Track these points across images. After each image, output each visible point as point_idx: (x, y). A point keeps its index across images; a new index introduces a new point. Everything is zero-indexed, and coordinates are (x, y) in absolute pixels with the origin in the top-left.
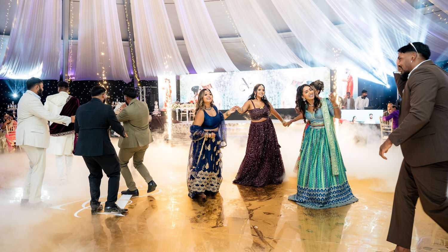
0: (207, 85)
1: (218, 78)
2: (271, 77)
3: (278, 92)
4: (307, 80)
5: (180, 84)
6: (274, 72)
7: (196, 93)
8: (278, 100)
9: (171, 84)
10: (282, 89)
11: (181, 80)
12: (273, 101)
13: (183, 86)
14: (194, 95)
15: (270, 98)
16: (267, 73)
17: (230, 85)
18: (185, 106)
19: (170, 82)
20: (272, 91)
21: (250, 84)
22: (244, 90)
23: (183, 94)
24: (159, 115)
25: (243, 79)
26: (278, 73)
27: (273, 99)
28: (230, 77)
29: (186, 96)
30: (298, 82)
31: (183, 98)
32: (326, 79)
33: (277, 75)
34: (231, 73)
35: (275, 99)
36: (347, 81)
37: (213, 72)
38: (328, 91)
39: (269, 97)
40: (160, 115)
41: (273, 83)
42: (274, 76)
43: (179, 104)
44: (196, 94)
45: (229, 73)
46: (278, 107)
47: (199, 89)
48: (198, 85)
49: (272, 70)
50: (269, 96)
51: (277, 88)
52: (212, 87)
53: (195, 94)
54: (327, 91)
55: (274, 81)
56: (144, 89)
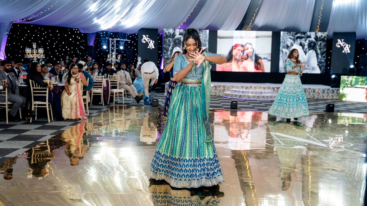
56: (115, 41)
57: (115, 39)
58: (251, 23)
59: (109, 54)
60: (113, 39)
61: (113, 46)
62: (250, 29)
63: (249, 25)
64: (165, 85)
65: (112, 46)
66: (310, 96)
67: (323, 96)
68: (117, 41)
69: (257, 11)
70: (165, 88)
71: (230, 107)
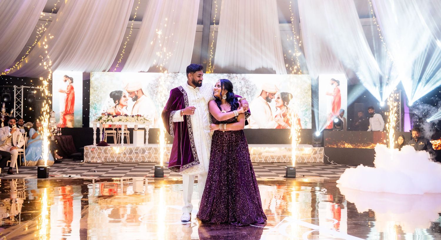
0: (137, 90)
1: (154, 81)
4: (282, 92)
5: (91, 86)
6: (236, 78)
7: (117, 101)
9: (74, 85)
11: (92, 79)
13: (95, 89)
14: (115, 105)
18: (121, 120)
19: (72, 82)
23: (96, 102)
24: (59, 133)
26: (243, 79)
28: (172, 81)
29: (100, 105)
30: (269, 93)
31: (95, 108)
32: (306, 91)
33: (240, 82)
34: (173, 75)
36: (333, 95)
37: (147, 71)
38: (309, 107)
40: (61, 134)
42: (236, 83)
43: (110, 116)
44: (117, 103)
45: (170, 74)
47: (123, 95)
48: (121, 90)
49: (234, 75)
52: (143, 94)
53: (115, 102)
54: (307, 107)
56: (22, 90)
57: (23, 87)
58: (211, 63)
59: (14, 108)
60: (19, 86)
61: (19, 96)
62: (212, 71)
63: (209, 66)
64: (84, 148)
65: (17, 96)
66: (285, 159)
67: (302, 159)
68: (24, 89)
69: (213, 46)
70: (84, 154)
71: (154, 175)
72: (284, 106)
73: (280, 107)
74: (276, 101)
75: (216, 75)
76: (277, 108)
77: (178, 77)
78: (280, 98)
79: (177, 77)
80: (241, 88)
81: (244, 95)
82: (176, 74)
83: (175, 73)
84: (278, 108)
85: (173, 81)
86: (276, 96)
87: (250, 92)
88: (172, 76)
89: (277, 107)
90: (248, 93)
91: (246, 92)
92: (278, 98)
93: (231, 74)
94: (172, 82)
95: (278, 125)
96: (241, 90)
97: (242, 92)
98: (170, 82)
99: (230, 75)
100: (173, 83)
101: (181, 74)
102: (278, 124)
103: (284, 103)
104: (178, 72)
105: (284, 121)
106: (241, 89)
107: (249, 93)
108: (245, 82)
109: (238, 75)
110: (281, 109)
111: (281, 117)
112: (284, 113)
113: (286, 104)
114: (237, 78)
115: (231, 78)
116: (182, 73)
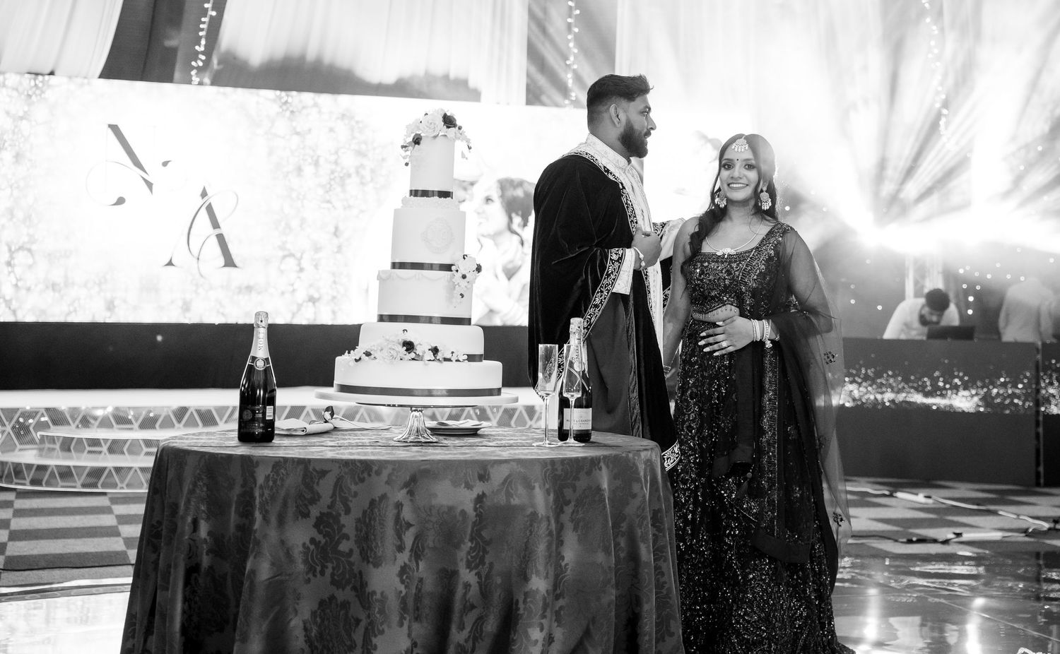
2: (298, 133)
3: (337, 229)
4: (502, 175)
6: (314, 109)
8: (334, 274)
10: (362, 211)
12: (302, 275)
15: (284, 257)
16: (275, 108)
17: (18, 157)
20: (303, 221)
21: (165, 164)
22: (121, 201)
25: (115, 129)
26: (343, 116)
27: (305, 264)
34: (27, 81)
35: (316, 266)
39: (281, 254)
41: (309, 170)
42: (315, 131)
45: (11, 78)
46: (334, 312)
49: (308, 97)
50: (282, 248)
51: (329, 202)
55: (316, 164)
72: (508, 234)
73: (495, 236)
74: (479, 213)
75: (224, 94)
76: (483, 240)
77: (49, 94)
78: (492, 201)
79: (43, 92)
80: (336, 153)
81: (348, 181)
82: (40, 78)
83: (37, 74)
84: (488, 243)
85: (25, 112)
86: (479, 192)
87: (373, 171)
88: (21, 89)
89: (483, 236)
90: (362, 177)
91: (357, 172)
92: (488, 200)
93: (294, 93)
94: (21, 114)
95: (486, 310)
96: (336, 163)
97: (339, 169)
98: (8, 113)
99: (288, 96)
100: (22, 118)
101: (65, 80)
102: (486, 305)
103: (511, 219)
104: (52, 73)
105: (510, 295)
106: (333, 158)
107: (366, 173)
108: (352, 129)
109: (325, 99)
110: (496, 245)
111: (496, 276)
112: (511, 262)
113: (519, 225)
114: (320, 112)
115: (292, 112)
116: (70, 77)
